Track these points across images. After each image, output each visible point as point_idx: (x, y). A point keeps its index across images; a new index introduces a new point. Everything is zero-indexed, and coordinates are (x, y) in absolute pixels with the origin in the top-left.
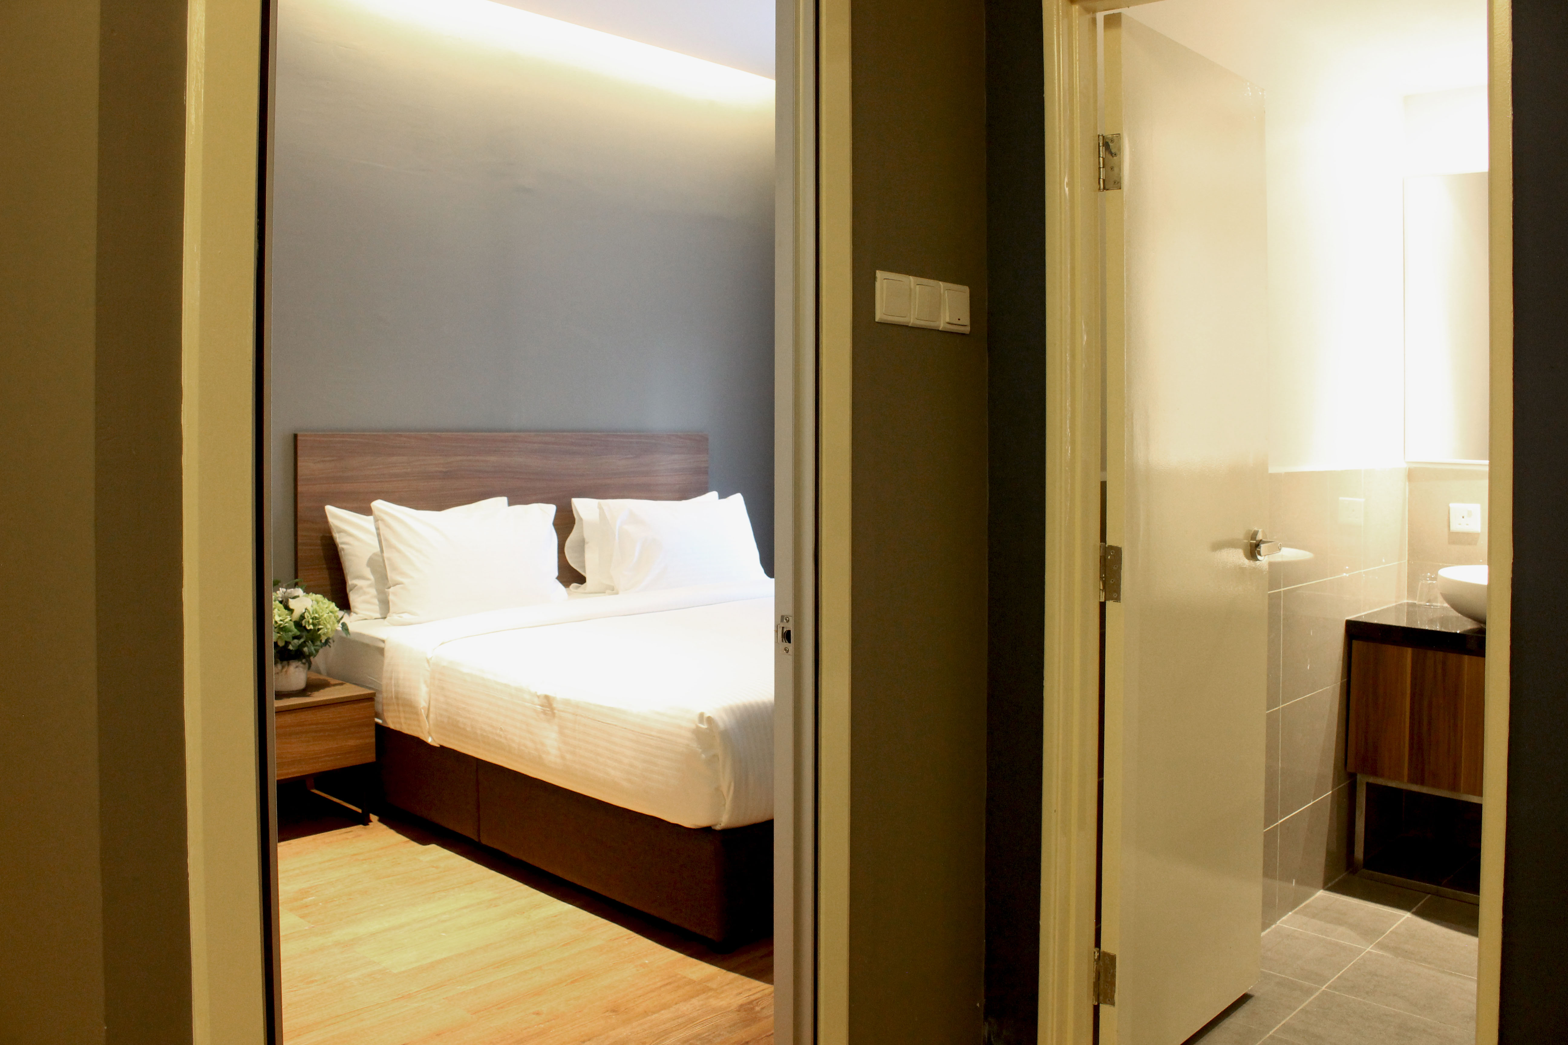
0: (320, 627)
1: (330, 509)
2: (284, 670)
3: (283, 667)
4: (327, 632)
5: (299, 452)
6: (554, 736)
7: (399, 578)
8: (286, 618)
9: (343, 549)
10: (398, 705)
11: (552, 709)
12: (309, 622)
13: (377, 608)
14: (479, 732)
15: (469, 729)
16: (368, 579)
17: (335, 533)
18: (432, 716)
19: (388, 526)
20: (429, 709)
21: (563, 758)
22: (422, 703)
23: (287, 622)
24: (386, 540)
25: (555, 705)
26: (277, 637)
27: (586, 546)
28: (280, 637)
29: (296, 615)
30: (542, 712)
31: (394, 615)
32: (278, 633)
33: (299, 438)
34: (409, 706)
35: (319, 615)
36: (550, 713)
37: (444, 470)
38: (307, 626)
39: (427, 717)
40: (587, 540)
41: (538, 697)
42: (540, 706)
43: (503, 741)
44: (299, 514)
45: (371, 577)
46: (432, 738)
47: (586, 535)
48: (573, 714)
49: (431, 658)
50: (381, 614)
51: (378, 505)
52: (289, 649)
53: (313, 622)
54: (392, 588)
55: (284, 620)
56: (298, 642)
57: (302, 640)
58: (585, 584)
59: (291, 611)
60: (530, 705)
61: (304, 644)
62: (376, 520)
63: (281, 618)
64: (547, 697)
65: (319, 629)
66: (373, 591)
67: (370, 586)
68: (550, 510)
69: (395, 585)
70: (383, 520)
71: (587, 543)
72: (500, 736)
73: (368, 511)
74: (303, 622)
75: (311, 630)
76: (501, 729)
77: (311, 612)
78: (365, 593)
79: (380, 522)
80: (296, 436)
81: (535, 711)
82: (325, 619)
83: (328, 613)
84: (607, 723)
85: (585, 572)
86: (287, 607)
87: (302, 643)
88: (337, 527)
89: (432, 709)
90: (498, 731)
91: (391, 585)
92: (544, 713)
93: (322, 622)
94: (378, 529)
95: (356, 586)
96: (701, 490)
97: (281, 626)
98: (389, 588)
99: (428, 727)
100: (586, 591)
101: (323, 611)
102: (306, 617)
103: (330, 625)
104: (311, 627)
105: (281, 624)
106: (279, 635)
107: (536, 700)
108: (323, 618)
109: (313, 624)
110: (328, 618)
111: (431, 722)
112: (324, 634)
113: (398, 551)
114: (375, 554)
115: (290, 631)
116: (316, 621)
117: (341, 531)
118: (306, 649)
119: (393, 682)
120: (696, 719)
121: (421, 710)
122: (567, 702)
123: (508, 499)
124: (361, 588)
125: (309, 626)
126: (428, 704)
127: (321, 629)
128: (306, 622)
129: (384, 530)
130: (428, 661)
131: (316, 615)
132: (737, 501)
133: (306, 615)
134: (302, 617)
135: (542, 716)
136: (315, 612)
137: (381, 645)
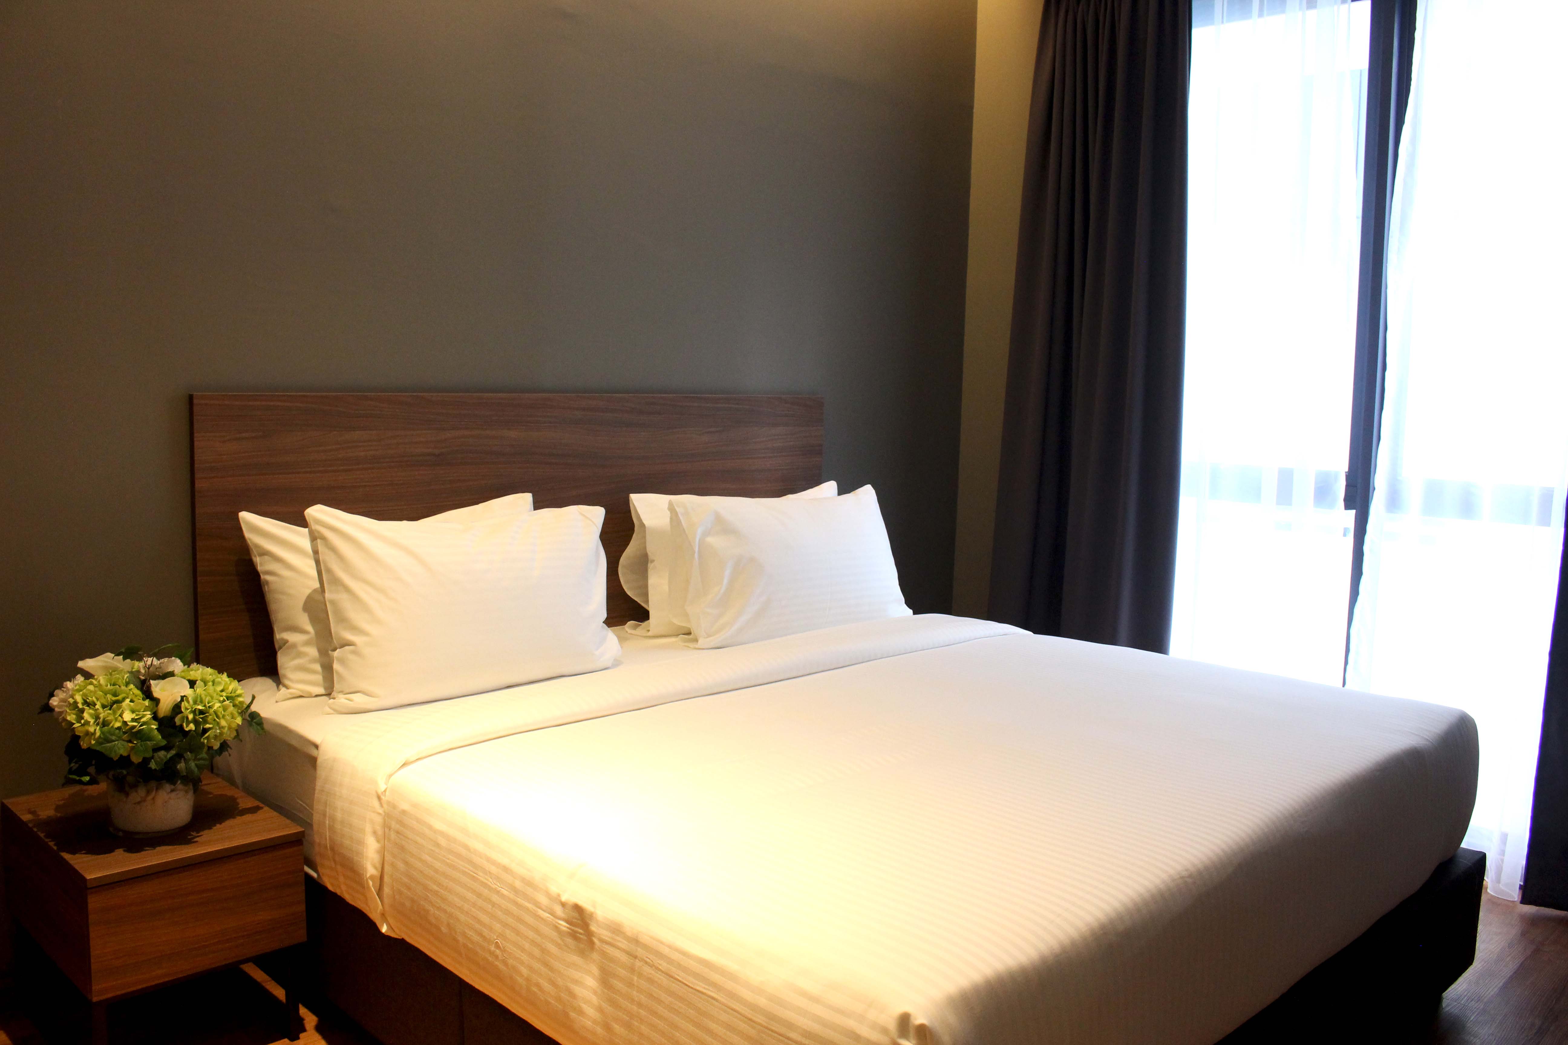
0: (208, 726)
1: (246, 516)
2: (150, 798)
3: (148, 792)
4: (221, 734)
5: (196, 426)
6: (591, 982)
7: (349, 636)
8: (144, 716)
9: (267, 582)
10: (335, 861)
11: (589, 934)
12: (187, 718)
13: (319, 678)
14: (460, 939)
15: (444, 929)
16: (303, 631)
17: (255, 556)
18: (387, 890)
19: (333, 549)
20: (382, 877)
21: (607, 1027)
22: (370, 870)
23: (144, 723)
24: (329, 571)
25: (593, 928)
26: (129, 749)
27: (650, 566)
28: (132, 748)
29: (165, 707)
30: (569, 933)
31: (341, 696)
32: (130, 741)
33: (195, 401)
34: (352, 870)
35: (205, 706)
36: (584, 938)
37: (437, 451)
38: (185, 725)
39: (380, 891)
40: (651, 556)
41: (563, 905)
42: (567, 921)
43: (501, 966)
44: (198, 525)
45: (309, 628)
46: (389, 925)
47: (650, 549)
48: (628, 953)
49: (385, 791)
50: (326, 689)
51: (317, 512)
52: (150, 768)
53: (194, 718)
54: (338, 650)
55: (140, 718)
56: (166, 757)
57: (173, 752)
58: (646, 622)
59: (156, 701)
60: (548, 915)
61: (179, 756)
62: (314, 537)
63: (134, 716)
64: (578, 908)
65: (205, 731)
66: (312, 652)
67: (307, 643)
68: (596, 515)
69: (342, 646)
70: (324, 538)
71: (653, 561)
72: (497, 957)
73: (301, 521)
74: (178, 720)
75: (190, 731)
76: (497, 946)
77: (191, 702)
78: (300, 655)
79: (319, 541)
80: (191, 398)
81: (556, 928)
82: (215, 712)
83: (224, 701)
84: (695, 990)
85: (647, 602)
86: (148, 694)
87: (171, 758)
88: (257, 546)
89: (386, 879)
90: (493, 948)
91: (338, 646)
92: (574, 935)
93: (210, 719)
94: (316, 552)
95: (286, 642)
96: (812, 480)
97: (134, 730)
98: (334, 650)
99: (380, 907)
100: (650, 634)
101: (212, 697)
102: (183, 710)
103: (226, 721)
104: (192, 726)
105: (134, 727)
106: (131, 745)
107: (559, 910)
108: (212, 711)
109: (195, 722)
110: (221, 709)
111: (386, 900)
112: (216, 737)
113: (347, 589)
114: (315, 591)
115: (150, 739)
116: (199, 718)
117: (265, 553)
118: (181, 766)
119: (327, 822)
120: (892, 1025)
121: (367, 880)
122: (616, 929)
123: (533, 496)
124: (294, 646)
125: (187, 726)
126: (380, 870)
127: (210, 729)
128: (183, 718)
129: (326, 555)
130: (379, 798)
131: (200, 707)
132: (867, 495)
133: (184, 705)
134: (177, 708)
135: (569, 941)
136: (199, 700)
137: (314, 752)
